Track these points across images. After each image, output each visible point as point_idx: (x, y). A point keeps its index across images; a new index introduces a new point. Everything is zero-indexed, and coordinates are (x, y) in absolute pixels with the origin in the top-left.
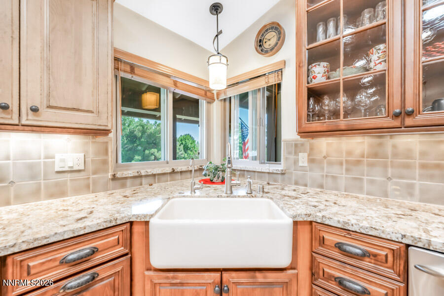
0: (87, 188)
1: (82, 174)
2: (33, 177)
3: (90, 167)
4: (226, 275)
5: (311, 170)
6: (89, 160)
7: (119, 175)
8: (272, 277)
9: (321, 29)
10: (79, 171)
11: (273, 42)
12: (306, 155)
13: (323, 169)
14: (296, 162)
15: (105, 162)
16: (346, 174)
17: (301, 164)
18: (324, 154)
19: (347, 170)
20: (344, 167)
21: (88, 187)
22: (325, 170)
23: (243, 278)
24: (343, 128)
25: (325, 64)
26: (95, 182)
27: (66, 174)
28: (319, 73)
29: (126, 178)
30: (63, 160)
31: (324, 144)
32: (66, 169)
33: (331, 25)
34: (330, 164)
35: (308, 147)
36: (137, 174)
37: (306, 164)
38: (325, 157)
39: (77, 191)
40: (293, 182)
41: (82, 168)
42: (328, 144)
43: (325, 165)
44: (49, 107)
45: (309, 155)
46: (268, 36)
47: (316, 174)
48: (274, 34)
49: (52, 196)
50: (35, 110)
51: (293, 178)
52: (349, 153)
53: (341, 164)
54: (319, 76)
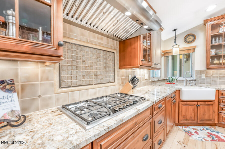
4: (198, 103)
5: (206, 79)
8: (209, 103)
9: (213, 40)
11: (191, 40)
12: (204, 75)
13: (211, 79)
14: (200, 77)
16: (219, 80)
17: (202, 77)
18: (212, 74)
19: (220, 79)
20: (219, 78)
22: (212, 79)
23: (203, 103)
24: (223, 67)
25: (215, 49)
28: (213, 52)
31: (211, 72)
33: (217, 39)
34: (214, 77)
35: (205, 73)
37: (205, 77)
38: (212, 75)
40: (199, 83)
42: (213, 72)
43: (212, 78)
45: (205, 75)
46: (190, 37)
47: (209, 80)
48: (192, 37)
51: (199, 82)
52: (220, 74)
53: (218, 77)
54: (213, 53)
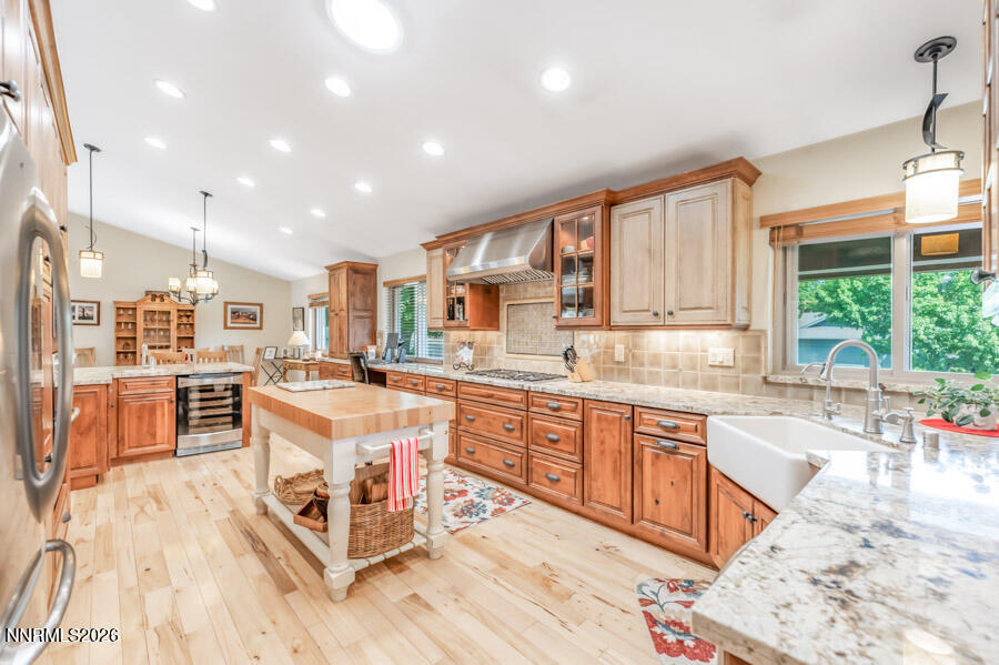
0: (736, 386)
1: (731, 371)
2: (693, 368)
3: (740, 364)
6: (738, 355)
7: (771, 378)
10: (729, 367)
15: (757, 360)
21: (738, 385)
26: (744, 382)
27: (716, 369)
29: (785, 385)
30: (714, 355)
32: (717, 363)
36: (800, 382)
39: (727, 388)
41: (731, 364)
44: (682, 309)
49: (705, 388)
50: (671, 313)
